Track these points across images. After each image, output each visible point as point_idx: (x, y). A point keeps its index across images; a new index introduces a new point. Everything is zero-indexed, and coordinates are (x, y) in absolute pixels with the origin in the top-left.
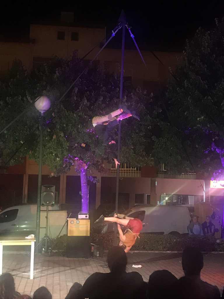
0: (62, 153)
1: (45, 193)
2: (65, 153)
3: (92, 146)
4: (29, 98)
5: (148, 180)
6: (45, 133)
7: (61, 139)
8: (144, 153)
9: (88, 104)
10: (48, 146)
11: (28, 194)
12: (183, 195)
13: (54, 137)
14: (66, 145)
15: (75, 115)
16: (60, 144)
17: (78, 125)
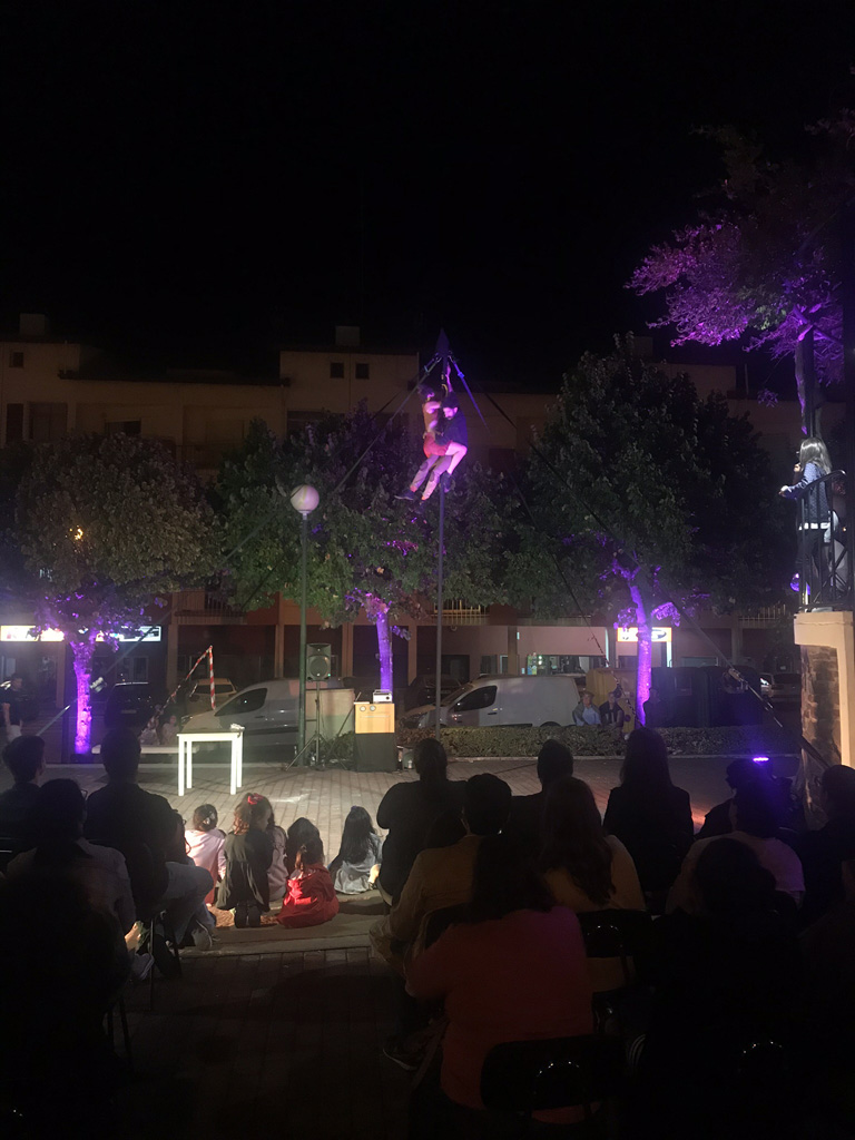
0: (343, 585)
1: (313, 658)
2: (348, 585)
3: (396, 571)
4: (281, 489)
5: (503, 630)
6: (312, 551)
7: (340, 561)
8: (490, 582)
9: (388, 496)
10: (317, 573)
11: (285, 661)
12: (569, 656)
13: (328, 557)
14: (349, 570)
15: (363, 517)
16: (337, 569)
17: (369, 535)
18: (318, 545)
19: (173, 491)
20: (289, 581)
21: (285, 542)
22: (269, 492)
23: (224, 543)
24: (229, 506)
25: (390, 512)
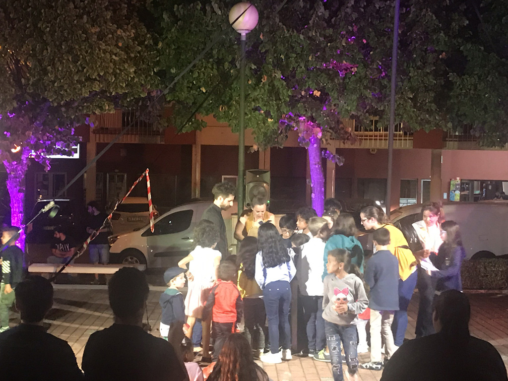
5: (427, 153)
7: (276, 83)
10: (252, 96)
16: (274, 92)
17: (308, 56)
18: (253, 67)
19: (107, 8)
20: (223, 103)
21: (220, 62)
22: (204, 9)
23: (157, 63)
24: (163, 25)
25: (330, 31)
